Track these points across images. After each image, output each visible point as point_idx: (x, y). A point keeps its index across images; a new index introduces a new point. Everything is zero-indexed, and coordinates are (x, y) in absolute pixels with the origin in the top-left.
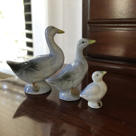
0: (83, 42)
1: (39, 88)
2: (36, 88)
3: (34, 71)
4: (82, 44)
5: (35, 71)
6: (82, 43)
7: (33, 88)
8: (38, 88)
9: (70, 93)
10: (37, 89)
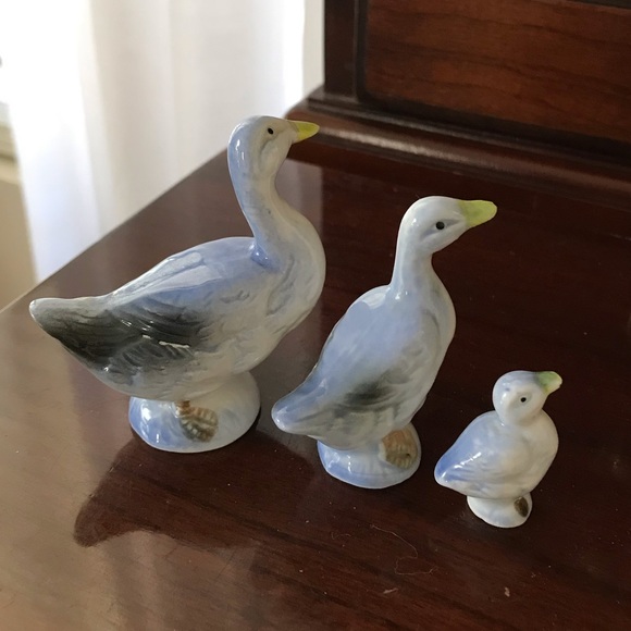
0: (440, 226)
1: (213, 421)
2: (199, 419)
3: (193, 358)
4: (437, 235)
5: (197, 353)
6: (435, 228)
7: (185, 422)
8: (207, 422)
9: (382, 455)
10: (205, 426)
